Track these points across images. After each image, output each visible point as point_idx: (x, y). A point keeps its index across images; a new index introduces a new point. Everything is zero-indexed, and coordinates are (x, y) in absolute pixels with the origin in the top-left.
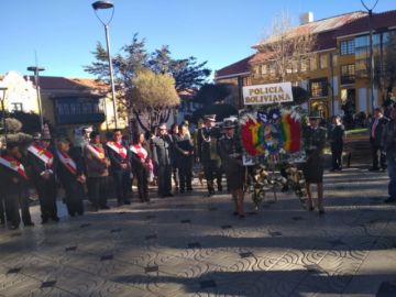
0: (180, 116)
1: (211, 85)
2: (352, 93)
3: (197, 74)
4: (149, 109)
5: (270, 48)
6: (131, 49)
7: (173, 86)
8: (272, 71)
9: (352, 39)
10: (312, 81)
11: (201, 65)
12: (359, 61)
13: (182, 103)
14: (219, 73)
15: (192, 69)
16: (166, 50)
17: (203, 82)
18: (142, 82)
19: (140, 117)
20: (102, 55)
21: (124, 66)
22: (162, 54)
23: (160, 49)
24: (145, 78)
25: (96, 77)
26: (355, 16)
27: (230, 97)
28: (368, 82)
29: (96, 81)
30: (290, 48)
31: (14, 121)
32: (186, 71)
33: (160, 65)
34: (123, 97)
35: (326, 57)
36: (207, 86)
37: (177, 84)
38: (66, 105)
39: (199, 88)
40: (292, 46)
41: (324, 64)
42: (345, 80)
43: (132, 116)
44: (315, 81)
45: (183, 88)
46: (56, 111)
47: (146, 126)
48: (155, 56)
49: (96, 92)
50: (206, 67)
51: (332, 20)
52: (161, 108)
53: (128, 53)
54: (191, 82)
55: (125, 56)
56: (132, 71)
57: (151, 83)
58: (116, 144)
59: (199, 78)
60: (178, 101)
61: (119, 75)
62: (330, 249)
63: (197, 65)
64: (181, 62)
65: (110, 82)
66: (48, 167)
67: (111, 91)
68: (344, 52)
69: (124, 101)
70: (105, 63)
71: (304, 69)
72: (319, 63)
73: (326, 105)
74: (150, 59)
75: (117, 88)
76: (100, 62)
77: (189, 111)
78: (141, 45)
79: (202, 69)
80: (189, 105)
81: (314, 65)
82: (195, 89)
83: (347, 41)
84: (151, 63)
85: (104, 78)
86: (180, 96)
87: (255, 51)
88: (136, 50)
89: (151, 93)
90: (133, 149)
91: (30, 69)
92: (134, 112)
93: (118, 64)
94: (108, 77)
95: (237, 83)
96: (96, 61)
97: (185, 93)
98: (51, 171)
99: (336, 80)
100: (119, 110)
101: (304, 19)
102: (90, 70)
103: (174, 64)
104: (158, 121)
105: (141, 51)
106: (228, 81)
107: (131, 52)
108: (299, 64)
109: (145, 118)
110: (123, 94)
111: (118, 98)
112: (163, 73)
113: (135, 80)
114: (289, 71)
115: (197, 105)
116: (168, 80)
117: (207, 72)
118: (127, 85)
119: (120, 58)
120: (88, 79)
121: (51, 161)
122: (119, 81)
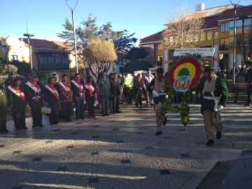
0: (116, 67)
1: (137, 48)
2: (226, 56)
3: (128, 41)
4: (97, 62)
7: (113, 49)
8: (176, 41)
9: (228, 22)
11: (131, 36)
12: (232, 36)
13: (118, 59)
14: (143, 41)
15: (125, 38)
16: (109, 25)
17: (132, 46)
18: (93, 45)
19: (91, 67)
20: (69, 27)
21: (83, 34)
22: (106, 27)
23: (105, 24)
24: (95, 42)
25: (65, 41)
27: (149, 56)
29: (65, 43)
30: (187, 26)
31: (13, 66)
32: (121, 39)
33: (105, 35)
34: (81, 54)
35: (211, 32)
36: (134, 49)
37: (115, 47)
38: (45, 58)
39: (129, 50)
41: (210, 38)
42: (222, 48)
43: (87, 66)
45: (119, 49)
46: (38, 61)
47: (95, 73)
48: (102, 28)
50: (134, 36)
51: (216, 9)
52: (105, 62)
54: (124, 46)
55: (83, 28)
56: (87, 37)
57: (99, 45)
59: (130, 43)
60: (116, 57)
61: (79, 40)
63: (128, 35)
64: (118, 33)
65: (74, 44)
66: (37, 94)
67: (74, 50)
68: (222, 29)
69: (82, 57)
70: (70, 32)
71: (197, 40)
72: (206, 36)
74: (98, 30)
75: (78, 48)
76: (67, 31)
77: (122, 64)
78: (94, 21)
79: (131, 38)
80: (122, 61)
81: (203, 38)
82: (127, 51)
83: (224, 23)
84: (100, 33)
85: (69, 41)
88: (90, 24)
89: (99, 52)
91: (25, 35)
93: (79, 33)
94: (72, 41)
95: (153, 47)
96: (65, 30)
100: (78, 62)
101: (199, 8)
102: (61, 36)
103: (113, 34)
105: (93, 25)
106: (148, 46)
107: (87, 25)
110: (81, 52)
112: (107, 39)
113: (89, 43)
114: (187, 41)
115: (128, 61)
116: (110, 45)
117: (135, 40)
118: (84, 47)
119: (80, 29)
120: (60, 41)
122: (79, 44)
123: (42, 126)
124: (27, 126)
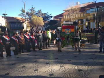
0: (44, 28)
1: (52, 20)
2: (89, 23)
4: (36, 26)
5: (68, 11)
6: (31, 10)
7: (42, 20)
8: (68, 17)
9: (89, 9)
10: (79, 20)
11: (50, 15)
12: (91, 15)
14: (55, 17)
15: (47, 16)
16: (40, 11)
19: (33, 28)
20: (23, 11)
21: (29, 14)
22: (39, 11)
23: (39, 10)
24: (35, 18)
25: (22, 17)
26: (90, 3)
27: (57, 23)
28: (94, 21)
29: (22, 18)
30: (73, 11)
32: (46, 16)
33: (39, 15)
34: (29, 23)
35: (82, 14)
36: (51, 21)
37: (43, 20)
38: (13, 24)
39: (49, 21)
40: (74, 11)
41: (82, 16)
42: (87, 20)
43: (31, 28)
44: (80, 20)
45: (45, 21)
46: (10, 26)
47: (35, 31)
48: (38, 12)
49: (22, 21)
50: (51, 15)
51: (84, 4)
52: (39, 26)
53: (30, 11)
54: (47, 19)
55: (30, 12)
56: (31, 16)
58: (27, 35)
59: (49, 18)
60: (44, 24)
61: (28, 17)
62: (84, 65)
63: (49, 15)
64: (45, 14)
65: (25, 19)
67: (25, 21)
68: (87, 13)
69: (29, 24)
70: (24, 13)
71: (77, 17)
72: (81, 15)
73: (82, 26)
74: (36, 13)
75: (27, 20)
76: (23, 13)
77: (46, 27)
78: (34, 9)
79: (50, 16)
80: (46, 25)
81: (79, 16)
82: (48, 21)
83: (88, 10)
84: (37, 14)
85: (24, 17)
86: (44, 23)
87: (64, 12)
88: (32, 10)
89: (36, 22)
90: (31, 37)
91: (3, 14)
92: (32, 27)
93: (27, 14)
94: (25, 17)
95: (59, 20)
97: (45, 22)
98: (9, 42)
99: (85, 20)
100: (28, 26)
101: (77, 3)
102: (20, 15)
103: (42, 14)
104: (38, 30)
105: (34, 11)
106: (57, 19)
107: (31, 11)
108: (76, 15)
109: (35, 29)
110: (29, 22)
111: (28, 23)
112: (40, 16)
113: (32, 18)
114: (73, 17)
115: (49, 25)
116: (41, 19)
117: (51, 17)
118: (30, 20)
119: (28, 12)
120: (19, 18)
121: (9, 39)
122: (28, 18)
123: (10, 56)
124: (4, 56)
